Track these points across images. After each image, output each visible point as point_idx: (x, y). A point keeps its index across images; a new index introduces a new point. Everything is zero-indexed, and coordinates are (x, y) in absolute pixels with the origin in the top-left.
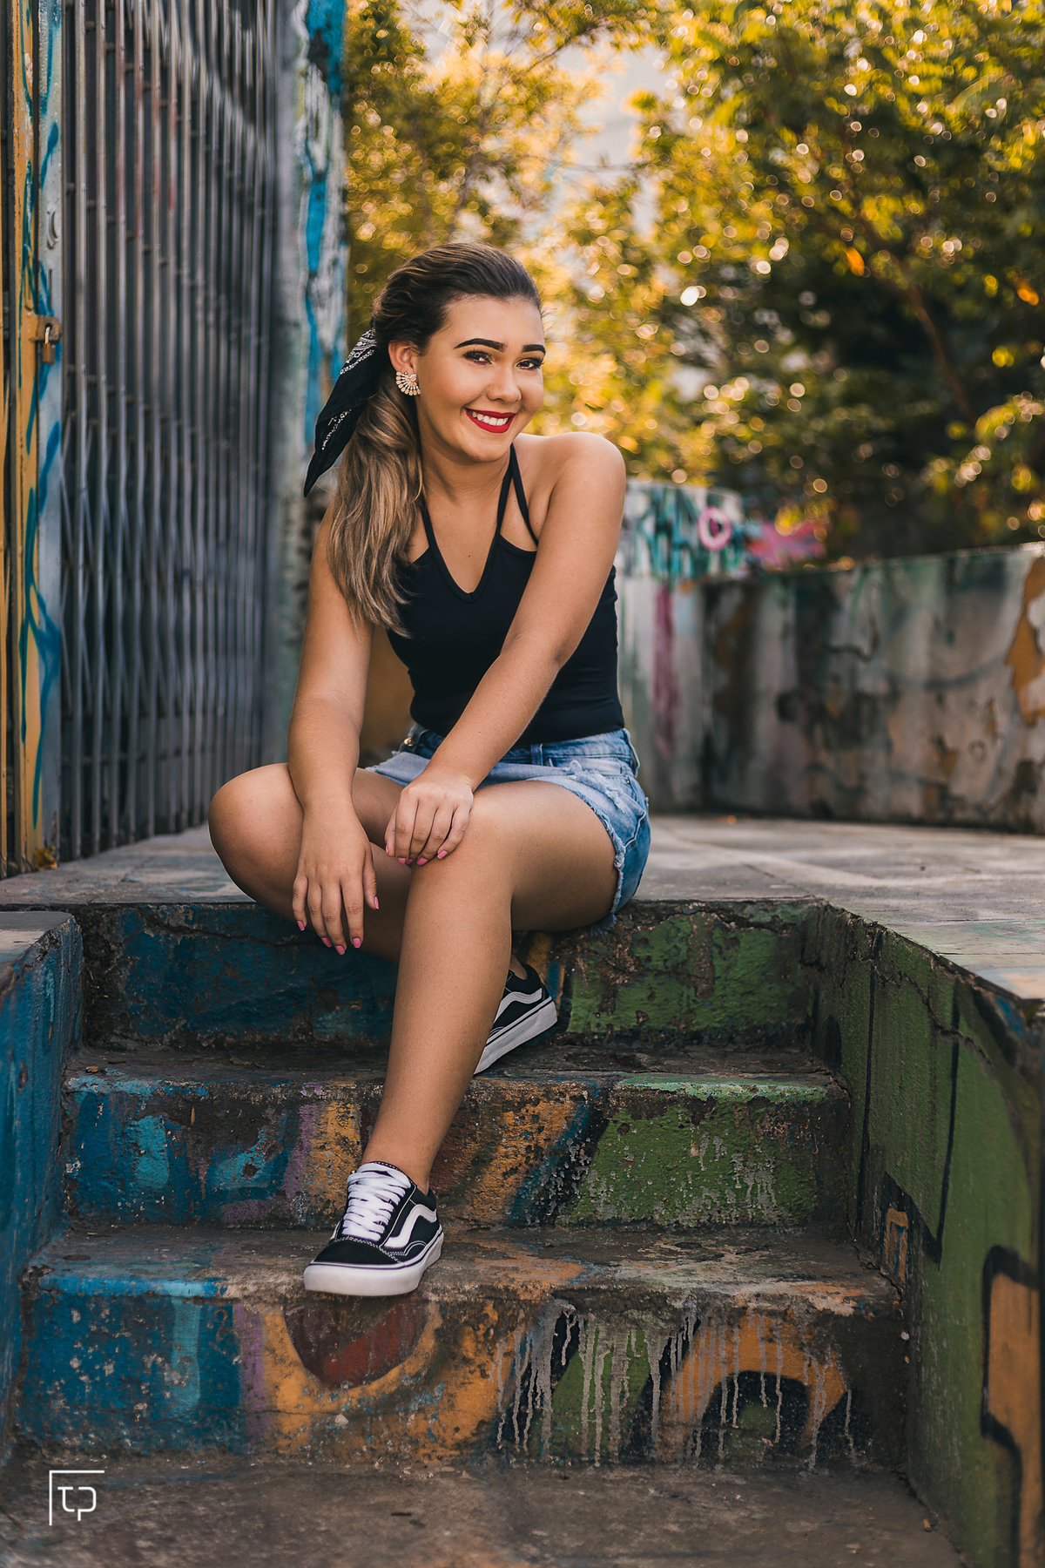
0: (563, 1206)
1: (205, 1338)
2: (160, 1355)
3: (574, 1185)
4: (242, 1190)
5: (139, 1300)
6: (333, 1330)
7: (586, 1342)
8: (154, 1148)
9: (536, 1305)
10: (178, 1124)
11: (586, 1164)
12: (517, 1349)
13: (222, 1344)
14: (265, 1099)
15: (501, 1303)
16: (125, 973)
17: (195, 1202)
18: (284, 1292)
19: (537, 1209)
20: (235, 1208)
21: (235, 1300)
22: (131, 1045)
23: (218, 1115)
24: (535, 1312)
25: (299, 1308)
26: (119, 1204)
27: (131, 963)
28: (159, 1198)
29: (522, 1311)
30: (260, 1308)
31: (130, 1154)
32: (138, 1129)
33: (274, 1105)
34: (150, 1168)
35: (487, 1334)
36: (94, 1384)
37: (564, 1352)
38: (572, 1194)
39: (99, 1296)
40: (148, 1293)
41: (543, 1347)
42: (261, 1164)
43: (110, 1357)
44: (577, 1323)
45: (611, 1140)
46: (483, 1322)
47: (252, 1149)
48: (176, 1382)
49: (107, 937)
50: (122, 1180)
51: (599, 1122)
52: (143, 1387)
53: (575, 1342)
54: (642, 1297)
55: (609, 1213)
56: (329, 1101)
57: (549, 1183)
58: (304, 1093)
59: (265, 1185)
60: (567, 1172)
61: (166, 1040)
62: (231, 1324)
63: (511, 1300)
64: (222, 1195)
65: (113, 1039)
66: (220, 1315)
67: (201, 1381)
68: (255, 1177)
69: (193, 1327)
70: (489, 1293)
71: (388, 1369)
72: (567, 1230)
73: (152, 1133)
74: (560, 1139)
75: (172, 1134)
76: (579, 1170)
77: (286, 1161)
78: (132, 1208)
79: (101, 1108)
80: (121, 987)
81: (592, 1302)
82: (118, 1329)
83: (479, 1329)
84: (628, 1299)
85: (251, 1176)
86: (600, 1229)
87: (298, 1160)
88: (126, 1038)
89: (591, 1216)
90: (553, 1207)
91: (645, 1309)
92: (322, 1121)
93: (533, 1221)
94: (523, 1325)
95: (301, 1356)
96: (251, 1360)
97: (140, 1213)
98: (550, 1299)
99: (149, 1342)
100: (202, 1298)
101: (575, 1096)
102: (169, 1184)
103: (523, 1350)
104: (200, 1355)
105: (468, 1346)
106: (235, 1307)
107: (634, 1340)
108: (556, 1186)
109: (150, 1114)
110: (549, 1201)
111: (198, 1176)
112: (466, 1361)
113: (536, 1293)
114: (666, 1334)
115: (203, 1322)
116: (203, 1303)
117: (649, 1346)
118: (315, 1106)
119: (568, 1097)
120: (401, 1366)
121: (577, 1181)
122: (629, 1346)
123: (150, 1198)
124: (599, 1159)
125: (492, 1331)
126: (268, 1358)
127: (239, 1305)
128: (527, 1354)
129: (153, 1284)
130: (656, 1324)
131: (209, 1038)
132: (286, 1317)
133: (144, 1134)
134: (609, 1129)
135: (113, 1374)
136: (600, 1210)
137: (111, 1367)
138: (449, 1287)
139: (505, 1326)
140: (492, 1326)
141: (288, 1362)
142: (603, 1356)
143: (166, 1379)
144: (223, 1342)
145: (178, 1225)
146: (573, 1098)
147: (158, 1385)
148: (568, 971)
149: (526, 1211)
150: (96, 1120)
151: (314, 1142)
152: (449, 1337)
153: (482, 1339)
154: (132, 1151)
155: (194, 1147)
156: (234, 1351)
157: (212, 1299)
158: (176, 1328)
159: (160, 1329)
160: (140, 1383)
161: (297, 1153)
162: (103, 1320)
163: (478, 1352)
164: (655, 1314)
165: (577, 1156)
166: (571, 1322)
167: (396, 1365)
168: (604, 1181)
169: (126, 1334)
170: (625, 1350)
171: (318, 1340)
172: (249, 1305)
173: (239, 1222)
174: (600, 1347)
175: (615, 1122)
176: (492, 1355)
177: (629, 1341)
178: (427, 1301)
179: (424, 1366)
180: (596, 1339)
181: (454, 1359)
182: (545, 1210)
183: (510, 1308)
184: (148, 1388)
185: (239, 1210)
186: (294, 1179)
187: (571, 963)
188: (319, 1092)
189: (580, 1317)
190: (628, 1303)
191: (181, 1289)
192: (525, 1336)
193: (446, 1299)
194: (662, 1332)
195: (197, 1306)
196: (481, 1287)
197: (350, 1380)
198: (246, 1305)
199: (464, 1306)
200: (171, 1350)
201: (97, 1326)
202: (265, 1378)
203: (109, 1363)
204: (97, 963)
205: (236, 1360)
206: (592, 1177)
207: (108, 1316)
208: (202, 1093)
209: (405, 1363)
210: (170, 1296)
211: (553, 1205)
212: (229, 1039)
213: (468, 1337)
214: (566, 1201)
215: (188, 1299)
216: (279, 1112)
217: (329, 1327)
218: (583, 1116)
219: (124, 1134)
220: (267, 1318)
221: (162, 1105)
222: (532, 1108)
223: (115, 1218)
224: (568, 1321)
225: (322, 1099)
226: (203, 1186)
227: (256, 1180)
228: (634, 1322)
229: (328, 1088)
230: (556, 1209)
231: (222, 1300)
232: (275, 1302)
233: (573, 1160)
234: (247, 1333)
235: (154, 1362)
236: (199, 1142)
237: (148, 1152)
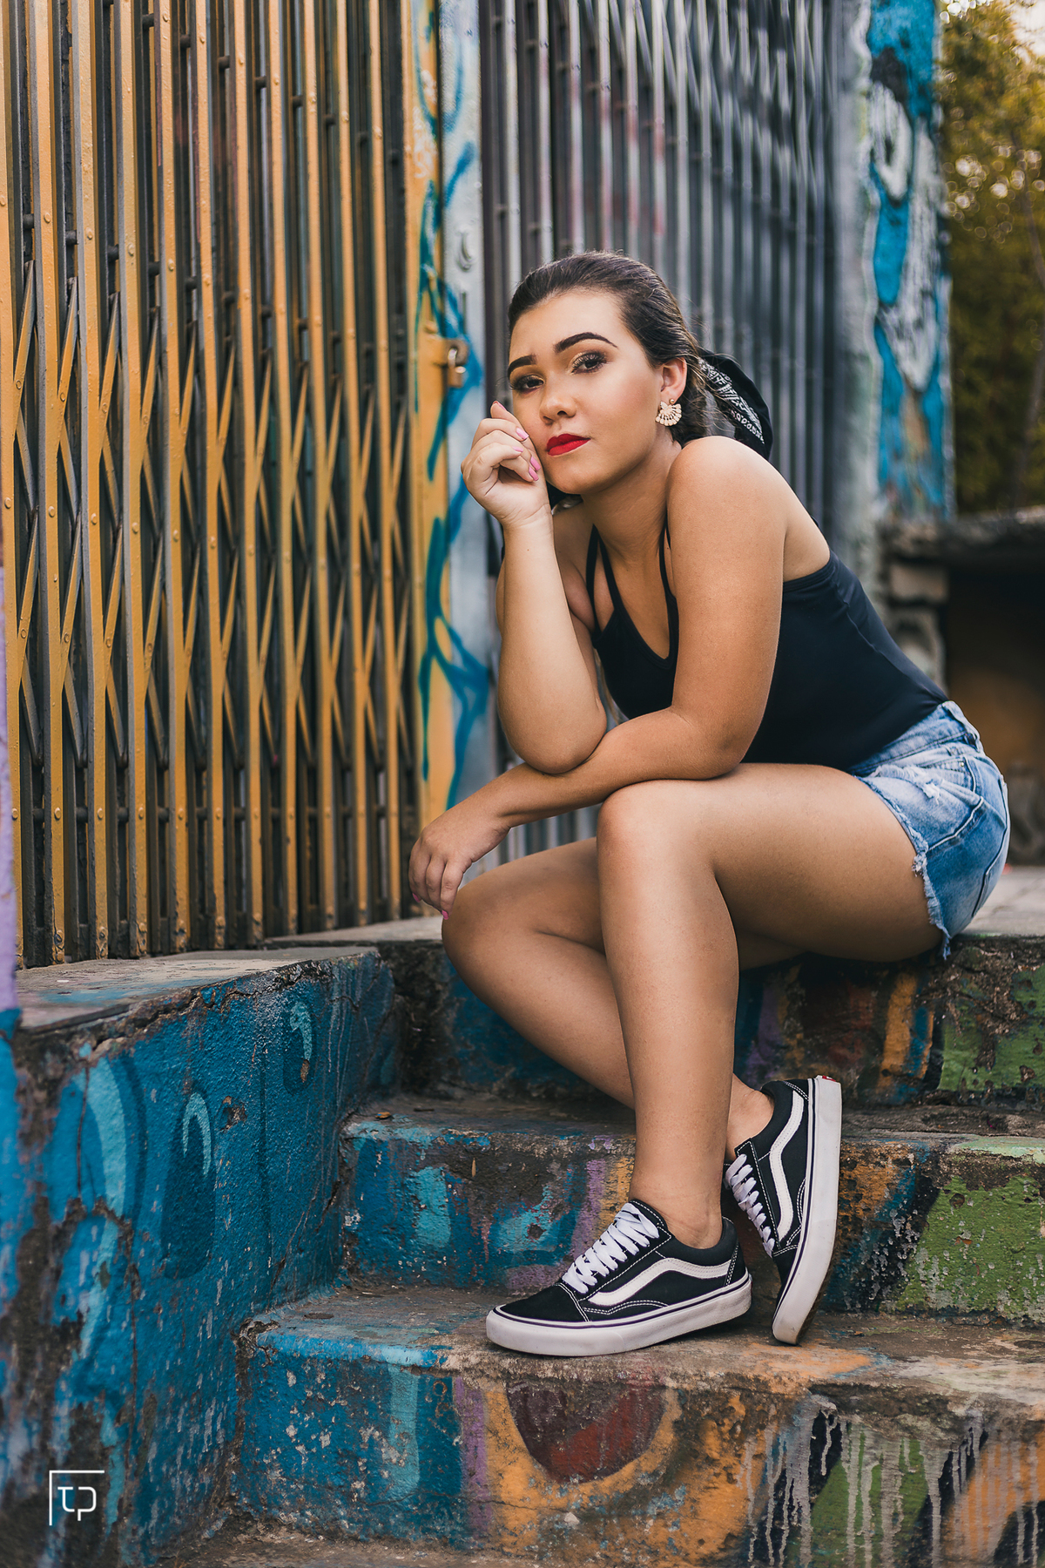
0: (888, 1289)
1: (424, 1413)
2: (377, 1429)
3: (900, 1265)
4: (527, 1253)
5: (354, 1366)
6: (560, 1413)
7: (850, 1450)
8: (435, 1202)
9: (790, 1401)
10: (459, 1177)
11: (914, 1241)
12: (768, 1451)
13: (442, 1421)
14: (550, 1152)
15: (749, 1396)
16: (451, 1016)
17: (478, 1264)
18: (507, 1366)
19: (857, 1291)
20: (520, 1273)
21: (456, 1372)
22: (458, 1093)
23: (500, 1168)
24: (789, 1409)
25: (523, 1386)
26: (400, 1263)
27: (458, 1004)
28: (441, 1259)
29: (773, 1406)
30: (483, 1384)
31: (410, 1208)
32: (418, 1181)
33: (559, 1159)
34: (431, 1224)
35: (732, 1431)
36: (311, 1456)
37: (823, 1459)
38: (898, 1275)
39: (315, 1357)
40: (364, 1358)
41: (799, 1451)
42: (547, 1225)
43: (326, 1427)
44: (838, 1425)
45: (942, 1214)
46: (727, 1416)
47: (537, 1207)
48: (394, 1460)
49: (433, 976)
50: (402, 1237)
51: (927, 1191)
52: (360, 1464)
53: (836, 1449)
54: (920, 1398)
55: (941, 1300)
56: (619, 1156)
57: (871, 1261)
58: (592, 1146)
59: (551, 1249)
60: (892, 1250)
61: (495, 1089)
62: (451, 1399)
63: (760, 1393)
64: (506, 1259)
65: (441, 1087)
66: (439, 1388)
67: (420, 1462)
68: (542, 1239)
69: (411, 1399)
70: (736, 1382)
71: (623, 1464)
72: (893, 1318)
73: (432, 1184)
74: (881, 1210)
75: (452, 1188)
76: (905, 1247)
77: (574, 1223)
78: (413, 1268)
79: (380, 1156)
80: (448, 1031)
81: (858, 1401)
82: (334, 1396)
83: (723, 1424)
84: (904, 1401)
85: (536, 1238)
86: (933, 1319)
87: (586, 1222)
88: (454, 1085)
89: (922, 1303)
90: (876, 1290)
91: (922, 1414)
92: (612, 1179)
93: (853, 1305)
94: (775, 1423)
95: (525, 1441)
96: (472, 1442)
97: (422, 1273)
98: (807, 1395)
99: (366, 1413)
100: (420, 1367)
101: (898, 1160)
102: (451, 1242)
103: (775, 1453)
104: (418, 1431)
105: (712, 1444)
106: (454, 1380)
107: (907, 1451)
108: (879, 1265)
109: (430, 1165)
110: (871, 1283)
111: (480, 1236)
112: (711, 1462)
113: (791, 1386)
114: (945, 1447)
115: (421, 1394)
116: (421, 1374)
117: (925, 1461)
118: (603, 1162)
119: (890, 1160)
120: (636, 1461)
121: (903, 1261)
122: (902, 1458)
123: (431, 1257)
124: (929, 1235)
125: (739, 1428)
126: (490, 1441)
127: (459, 1378)
128: (780, 1458)
129: (371, 1349)
130: (933, 1434)
131: (539, 1087)
132: (509, 1395)
133: (424, 1186)
134: (940, 1200)
135: (330, 1446)
136: (933, 1296)
137: (327, 1437)
138: (691, 1373)
139: (754, 1423)
140: (738, 1422)
141: (512, 1447)
142: (869, 1468)
143: (384, 1456)
144: (442, 1418)
145: (461, 1289)
146: (896, 1162)
147: (376, 1463)
148: (938, 1017)
149: (845, 1293)
150: (375, 1170)
151: (604, 1203)
152: (689, 1429)
153: (727, 1436)
154: (412, 1205)
155: (476, 1203)
156: (454, 1430)
157: (430, 1369)
158: (393, 1399)
159: (377, 1399)
160: (357, 1458)
161: (585, 1213)
162: (319, 1386)
163: (723, 1451)
164: (934, 1421)
165: (903, 1231)
166: (831, 1424)
167: (631, 1460)
168: (936, 1262)
169: (343, 1403)
170: (896, 1462)
171: (543, 1424)
172: (470, 1379)
173: (525, 1289)
174: (866, 1457)
175: (947, 1192)
176: (740, 1456)
177: (902, 1452)
178: (664, 1387)
179: (662, 1464)
180: (862, 1446)
181: (696, 1457)
182: (867, 1293)
183: (759, 1402)
184: (365, 1464)
185: (525, 1275)
186: (583, 1244)
187: (941, 1009)
188: (608, 1146)
189: (842, 1418)
190: (904, 1405)
191: (399, 1354)
192: (777, 1436)
193: (685, 1386)
194: (940, 1444)
195: (414, 1376)
196: (728, 1374)
197: (580, 1474)
198: (467, 1378)
199: (706, 1396)
200: (389, 1423)
201: (313, 1391)
202: (488, 1463)
203: (326, 1434)
204: (422, 1005)
205: (456, 1440)
206: (921, 1256)
207: (323, 1381)
208: (484, 1144)
209: (641, 1459)
210: (386, 1363)
211: (876, 1287)
212: (560, 1089)
213: (711, 1433)
214: (891, 1284)
215: (405, 1367)
216: (564, 1166)
217: (556, 1409)
218: (908, 1183)
219: (403, 1186)
220: (488, 1395)
221: (440, 1155)
222: (848, 1172)
223: (396, 1278)
224: (827, 1422)
225: (611, 1154)
226: (486, 1247)
227: (542, 1242)
228: (907, 1429)
229: (618, 1142)
230: (880, 1292)
231: (441, 1371)
232: (498, 1377)
233: (898, 1235)
234: (468, 1411)
235: (371, 1436)
236: (480, 1197)
237: (428, 1206)
